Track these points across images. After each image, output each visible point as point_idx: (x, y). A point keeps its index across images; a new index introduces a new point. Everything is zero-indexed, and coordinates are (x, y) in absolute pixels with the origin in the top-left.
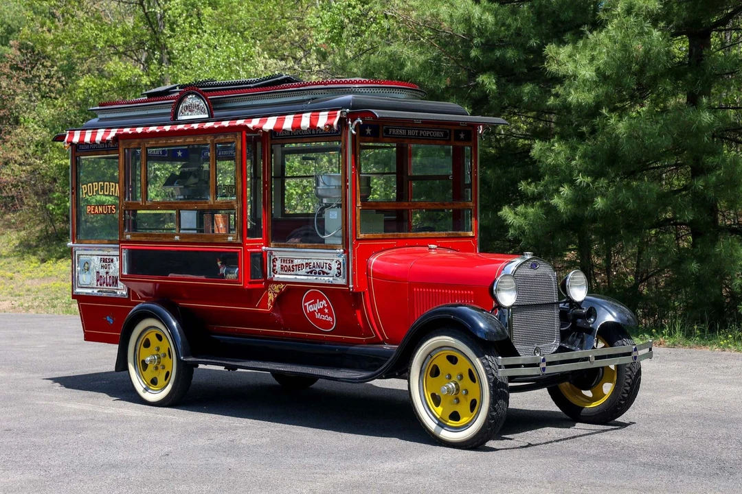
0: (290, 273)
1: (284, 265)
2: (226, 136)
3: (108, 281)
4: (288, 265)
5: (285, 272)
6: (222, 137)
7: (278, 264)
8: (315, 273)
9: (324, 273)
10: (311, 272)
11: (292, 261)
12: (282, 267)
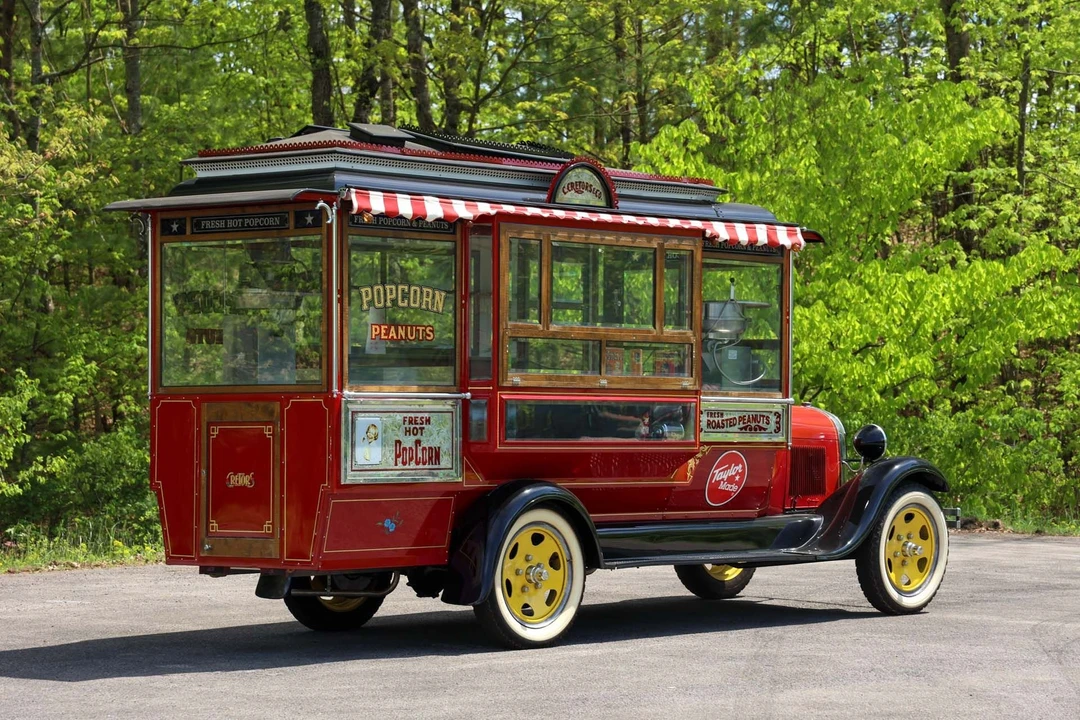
0: (719, 430)
1: (711, 419)
2: (681, 240)
3: (420, 455)
4: (716, 419)
5: (712, 430)
6: (675, 242)
7: (704, 418)
8: (751, 429)
9: (761, 428)
10: (745, 428)
11: (722, 414)
12: (709, 424)
